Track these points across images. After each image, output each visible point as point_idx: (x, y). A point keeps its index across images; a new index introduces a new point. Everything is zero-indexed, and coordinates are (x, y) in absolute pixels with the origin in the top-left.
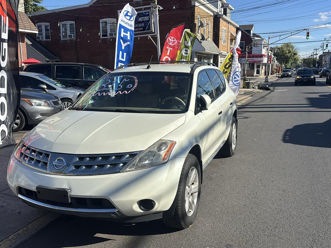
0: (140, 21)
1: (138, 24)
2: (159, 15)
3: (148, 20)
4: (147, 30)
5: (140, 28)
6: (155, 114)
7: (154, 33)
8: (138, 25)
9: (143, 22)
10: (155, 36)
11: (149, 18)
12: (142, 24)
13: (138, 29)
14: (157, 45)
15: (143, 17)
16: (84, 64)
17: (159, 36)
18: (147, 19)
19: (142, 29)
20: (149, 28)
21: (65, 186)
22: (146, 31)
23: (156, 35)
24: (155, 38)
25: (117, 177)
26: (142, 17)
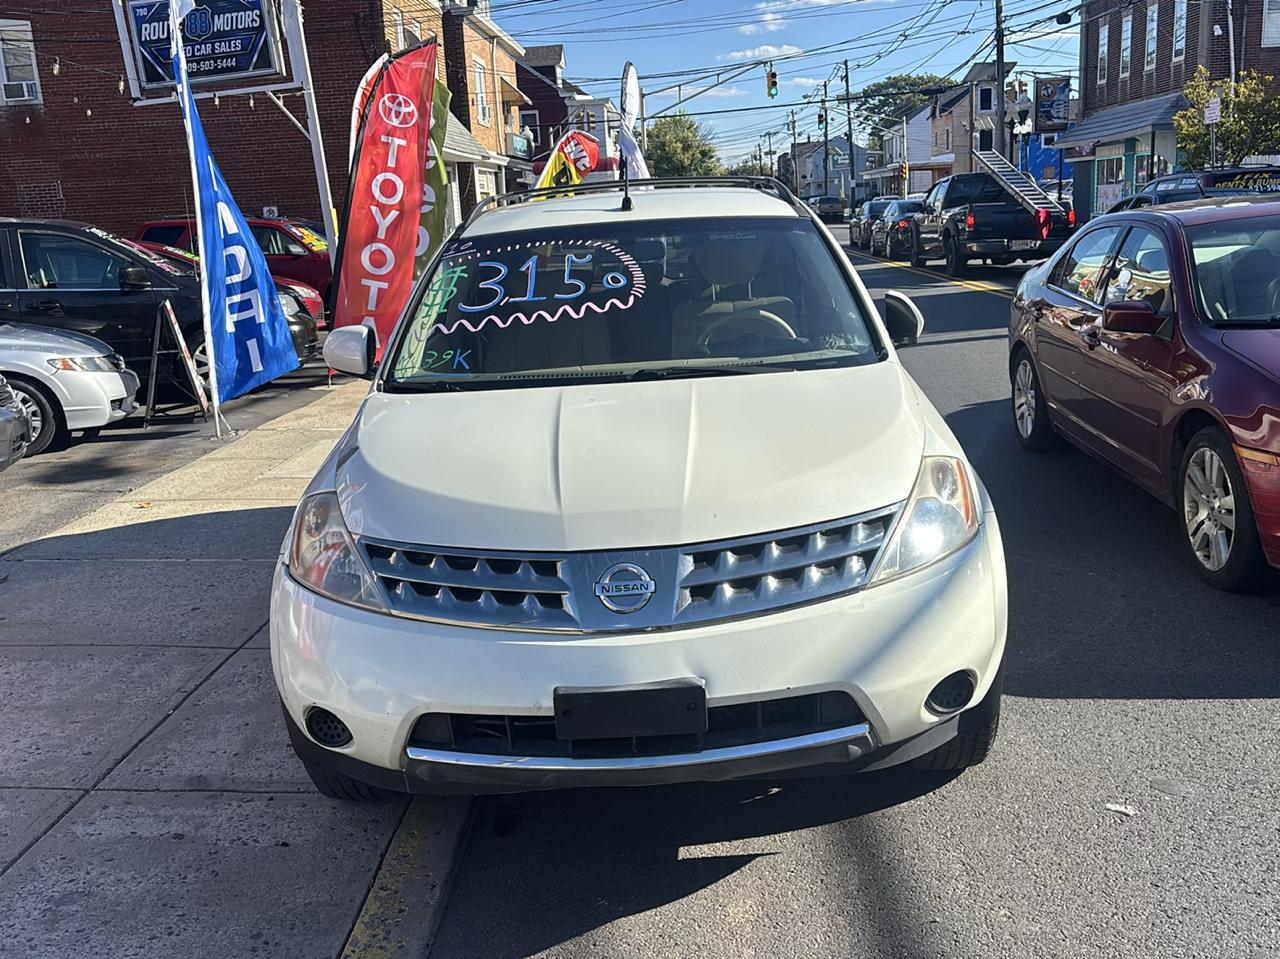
0: (219, 30)
1: (213, 44)
2: (302, 4)
3: (255, 25)
4: (255, 68)
5: (222, 58)
7: (289, 78)
8: (213, 49)
9: (233, 33)
10: (298, 94)
11: (261, 16)
12: (230, 42)
13: (216, 62)
14: (307, 130)
15: (234, 15)
16: (14, 220)
17: (310, 92)
18: (253, 20)
19: (234, 64)
20: (266, 60)
21: (681, 672)
22: (251, 72)
23: (301, 89)
24: (296, 103)
25: (861, 606)
26: (228, 15)
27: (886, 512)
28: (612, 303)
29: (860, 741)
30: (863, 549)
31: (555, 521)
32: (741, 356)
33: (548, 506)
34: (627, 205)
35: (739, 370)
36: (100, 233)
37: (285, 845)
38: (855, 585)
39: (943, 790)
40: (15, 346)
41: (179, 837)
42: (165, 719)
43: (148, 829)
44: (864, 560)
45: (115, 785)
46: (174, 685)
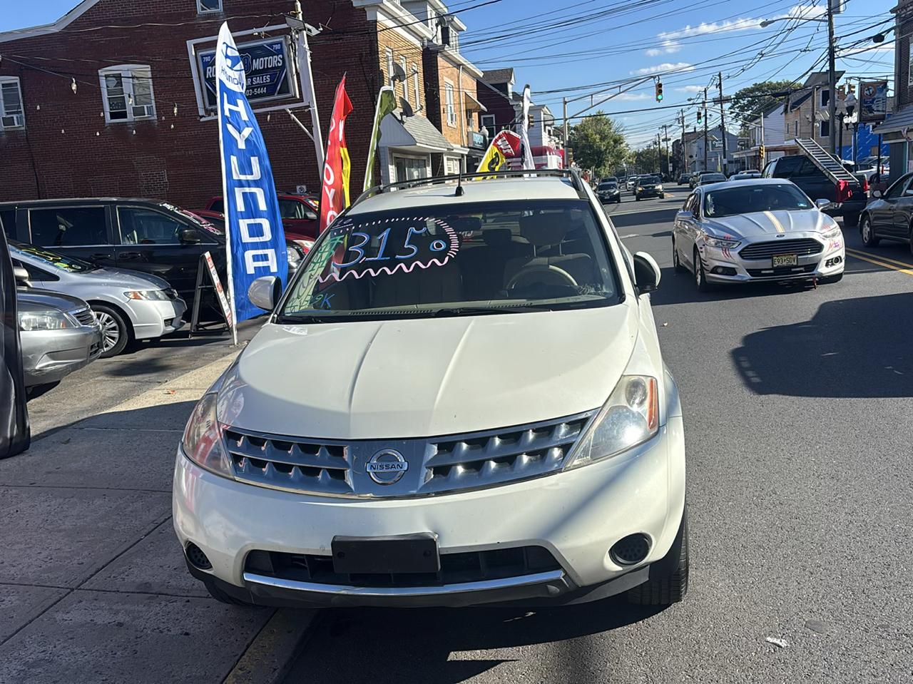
0: (256, 69)
1: (252, 79)
2: (310, 50)
3: (279, 65)
4: (279, 93)
5: (257, 88)
6: (551, 312)
7: (301, 100)
8: (252, 81)
9: (265, 71)
10: (306, 110)
11: (283, 59)
12: (263, 76)
13: (253, 90)
14: (312, 134)
15: (266, 59)
16: (115, 199)
17: (315, 108)
18: (278, 62)
19: (265, 91)
20: (285, 89)
22: (276, 97)
23: (309, 107)
24: (305, 116)
25: (557, 484)
26: (262, 59)
27: (583, 416)
28: (433, 262)
29: (557, 582)
30: (563, 443)
31: (345, 417)
32: (528, 299)
33: (343, 408)
34: (459, 192)
35: (510, 310)
36: (169, 207)
37: (187, 634)
38: (553, 469)
39: (650, 620)
40: (104, 283)
41: (120, 625)
42: (139, 541)
43: (103, 618)
44: (563, 451)
45: (91, 587)
46: (151, 518)
